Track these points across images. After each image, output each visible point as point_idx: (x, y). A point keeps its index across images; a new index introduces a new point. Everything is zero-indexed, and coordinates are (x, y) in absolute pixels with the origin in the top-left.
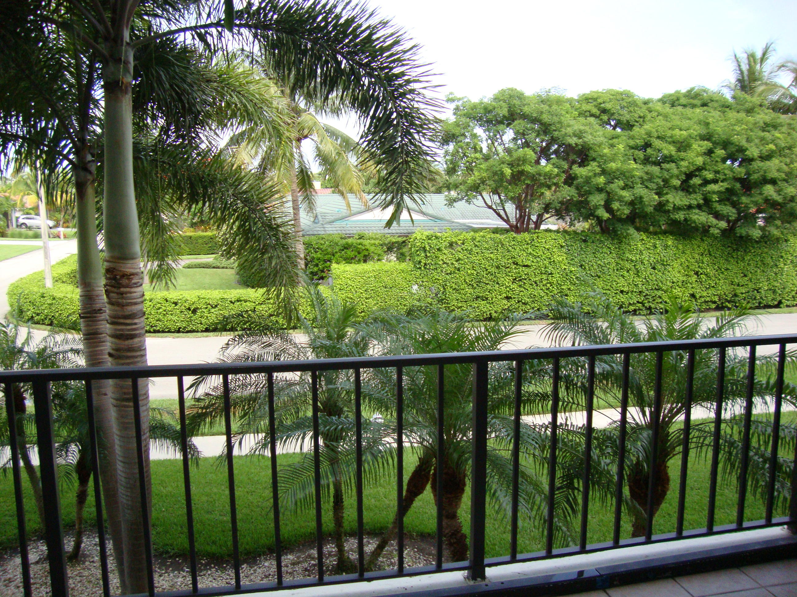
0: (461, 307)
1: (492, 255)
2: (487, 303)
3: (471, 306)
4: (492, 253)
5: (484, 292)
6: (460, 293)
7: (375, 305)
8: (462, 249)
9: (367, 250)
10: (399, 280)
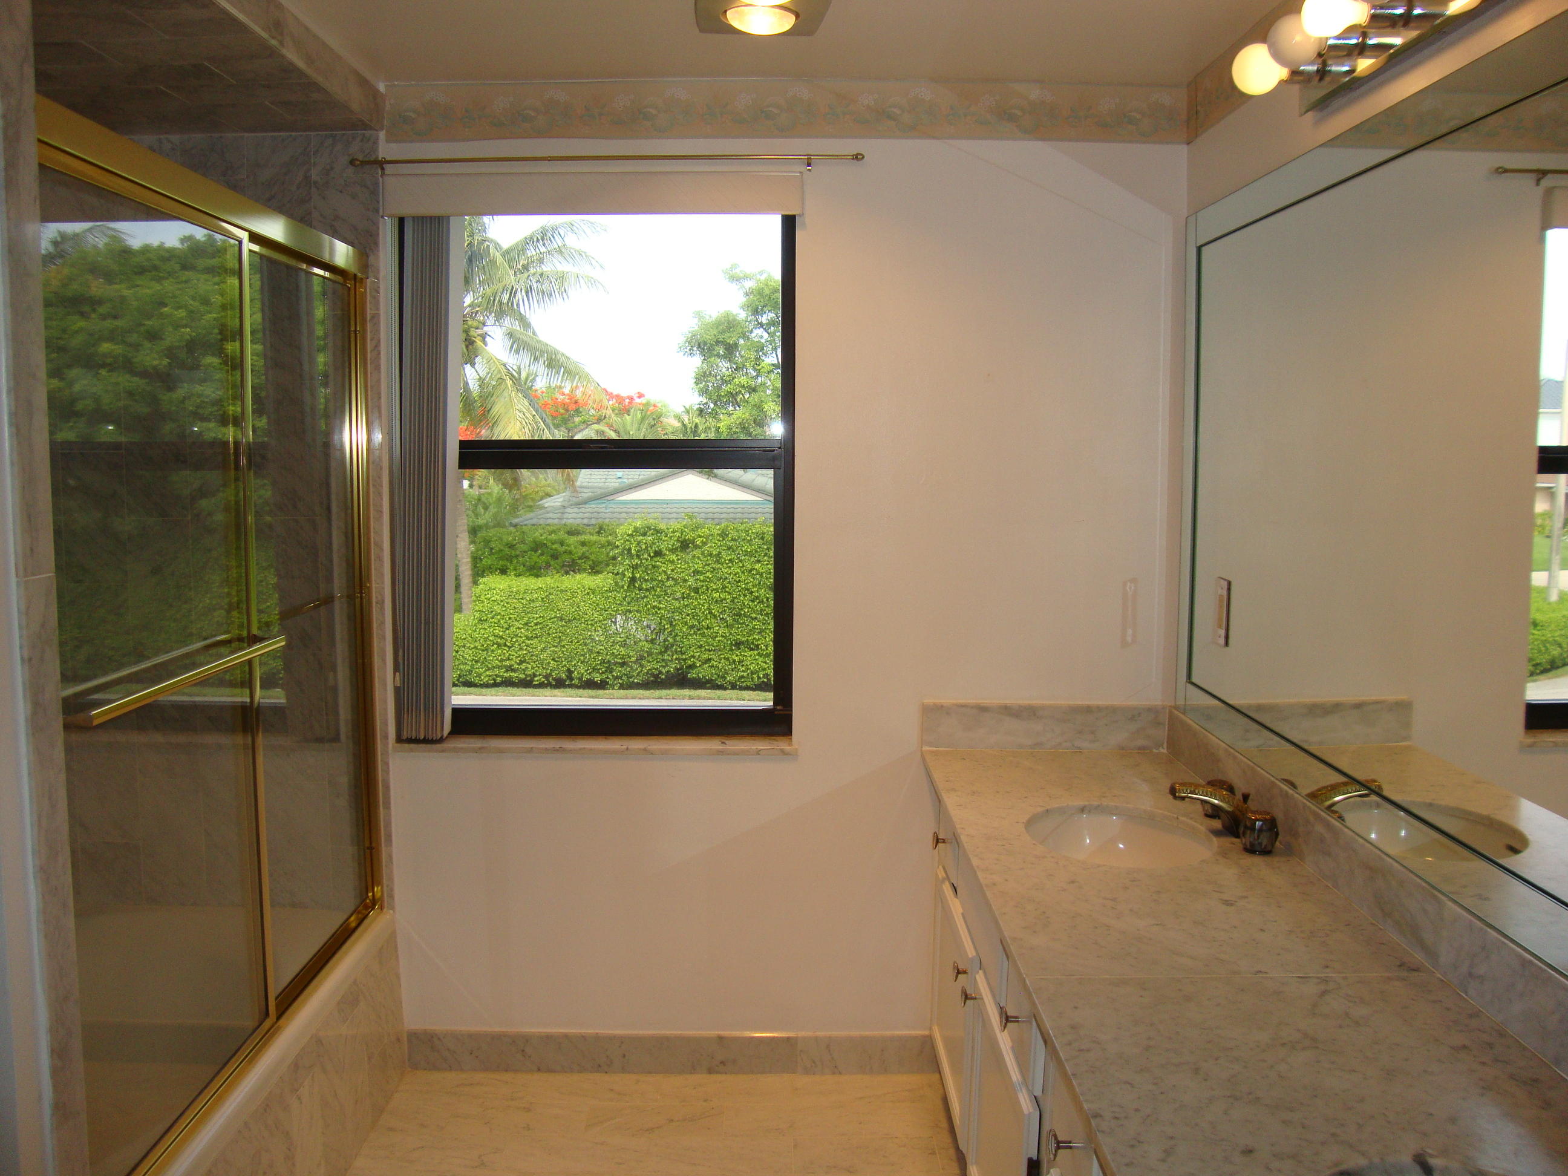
0: (710, 660)
1: (757, 566)
2: (759, 654)
3: (727, 659)
4: (759, 561)
5: (750, 633)
6: (703, 635)
7: (543, 650)
8: (703, 553)
9: (570, 553)
10: (584, 607)
